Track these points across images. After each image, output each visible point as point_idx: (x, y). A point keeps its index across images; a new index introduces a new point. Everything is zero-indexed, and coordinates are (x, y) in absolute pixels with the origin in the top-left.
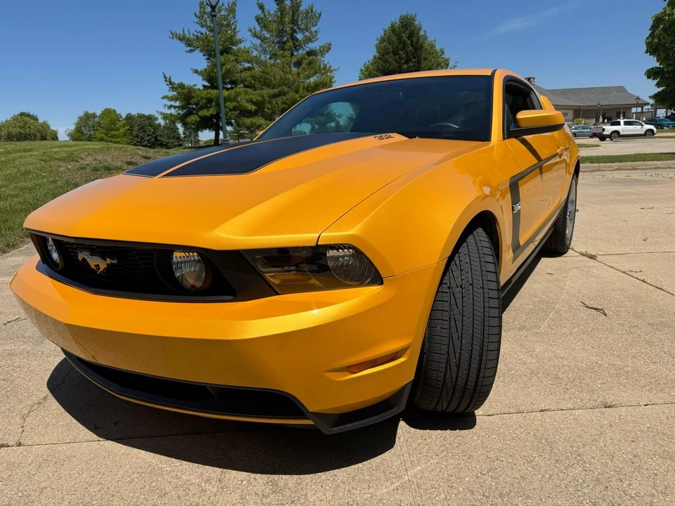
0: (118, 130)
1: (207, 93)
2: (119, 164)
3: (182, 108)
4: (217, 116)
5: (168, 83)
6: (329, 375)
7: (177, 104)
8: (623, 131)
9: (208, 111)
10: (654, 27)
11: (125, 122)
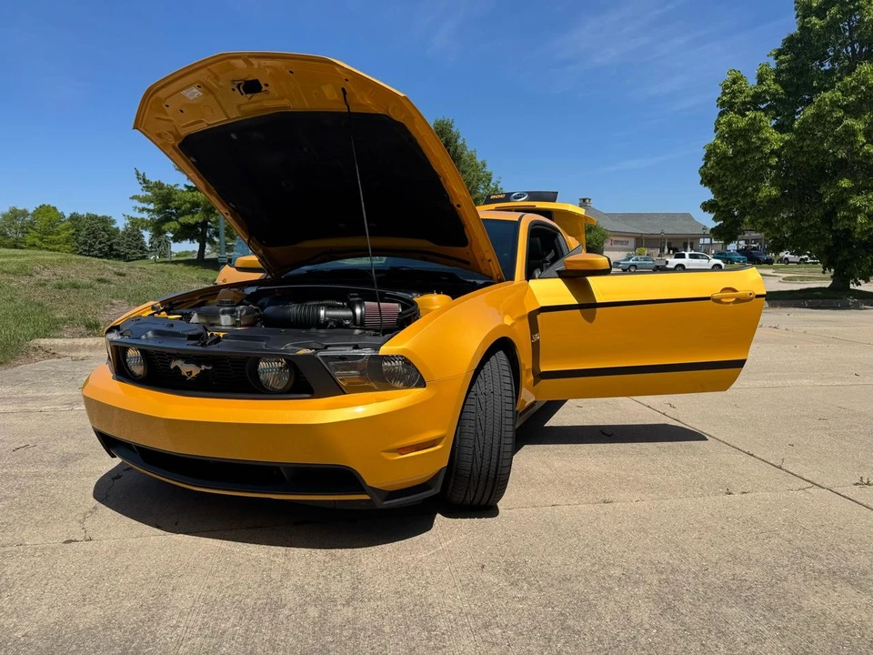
0: (58, 234)
1: (193, 196)
2: (87, 281)
3: (159, 212)
4: (204, 225)
5: (141, 181)
6: (384, 454)
7: (151, 206)
8: (689, 264)
9: (193, 217)
10: (707, 157)
11: (69, 223)
